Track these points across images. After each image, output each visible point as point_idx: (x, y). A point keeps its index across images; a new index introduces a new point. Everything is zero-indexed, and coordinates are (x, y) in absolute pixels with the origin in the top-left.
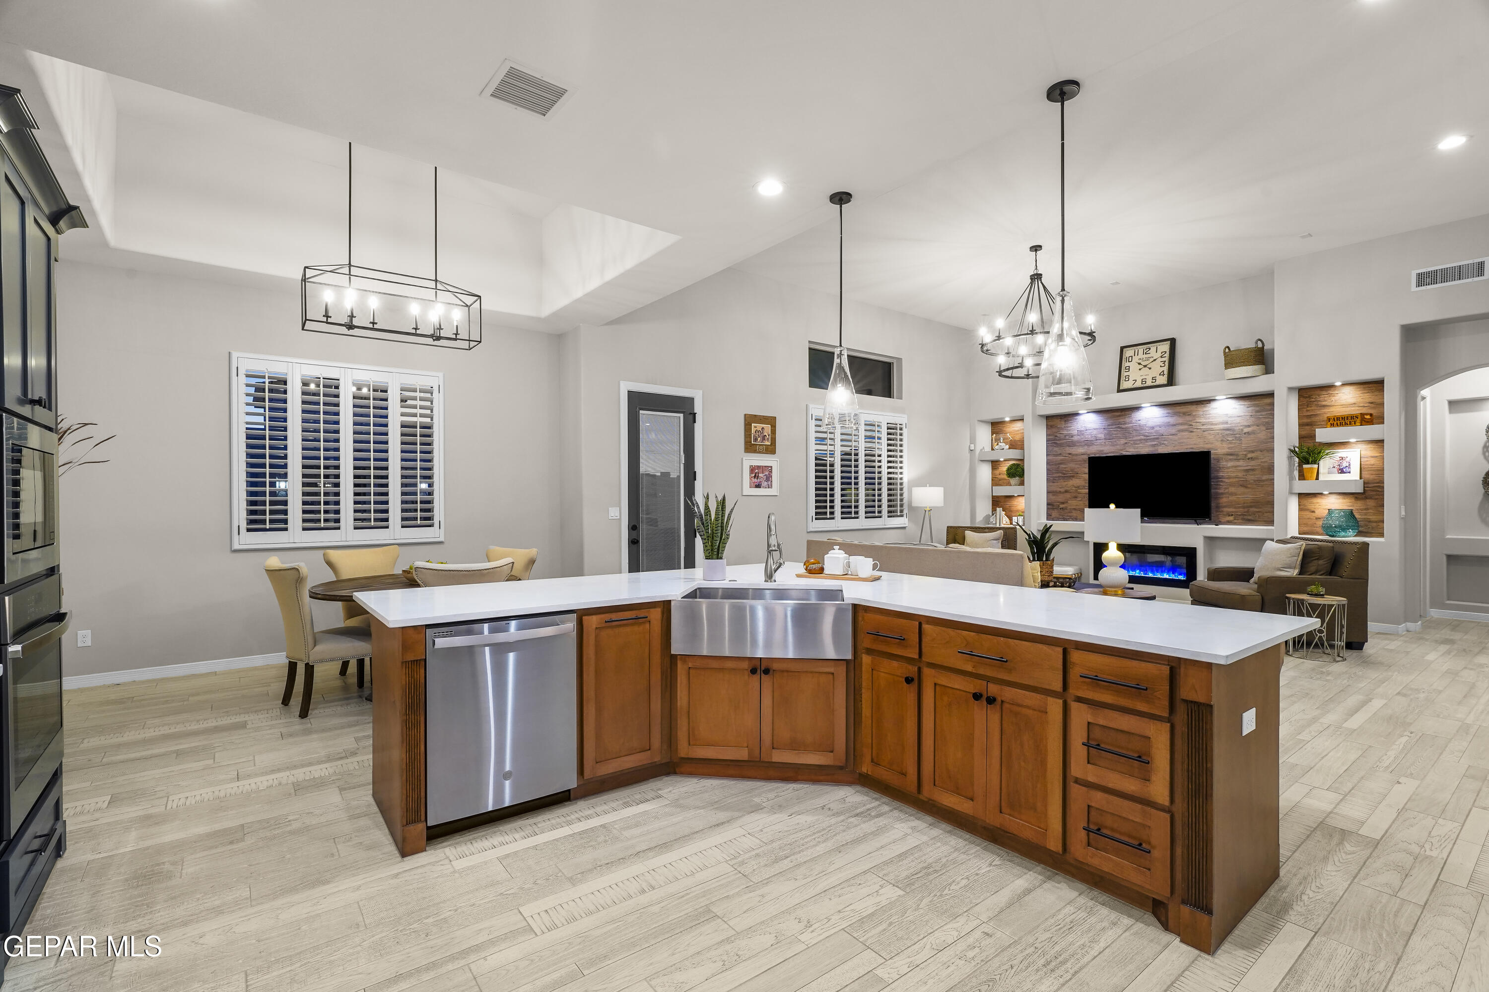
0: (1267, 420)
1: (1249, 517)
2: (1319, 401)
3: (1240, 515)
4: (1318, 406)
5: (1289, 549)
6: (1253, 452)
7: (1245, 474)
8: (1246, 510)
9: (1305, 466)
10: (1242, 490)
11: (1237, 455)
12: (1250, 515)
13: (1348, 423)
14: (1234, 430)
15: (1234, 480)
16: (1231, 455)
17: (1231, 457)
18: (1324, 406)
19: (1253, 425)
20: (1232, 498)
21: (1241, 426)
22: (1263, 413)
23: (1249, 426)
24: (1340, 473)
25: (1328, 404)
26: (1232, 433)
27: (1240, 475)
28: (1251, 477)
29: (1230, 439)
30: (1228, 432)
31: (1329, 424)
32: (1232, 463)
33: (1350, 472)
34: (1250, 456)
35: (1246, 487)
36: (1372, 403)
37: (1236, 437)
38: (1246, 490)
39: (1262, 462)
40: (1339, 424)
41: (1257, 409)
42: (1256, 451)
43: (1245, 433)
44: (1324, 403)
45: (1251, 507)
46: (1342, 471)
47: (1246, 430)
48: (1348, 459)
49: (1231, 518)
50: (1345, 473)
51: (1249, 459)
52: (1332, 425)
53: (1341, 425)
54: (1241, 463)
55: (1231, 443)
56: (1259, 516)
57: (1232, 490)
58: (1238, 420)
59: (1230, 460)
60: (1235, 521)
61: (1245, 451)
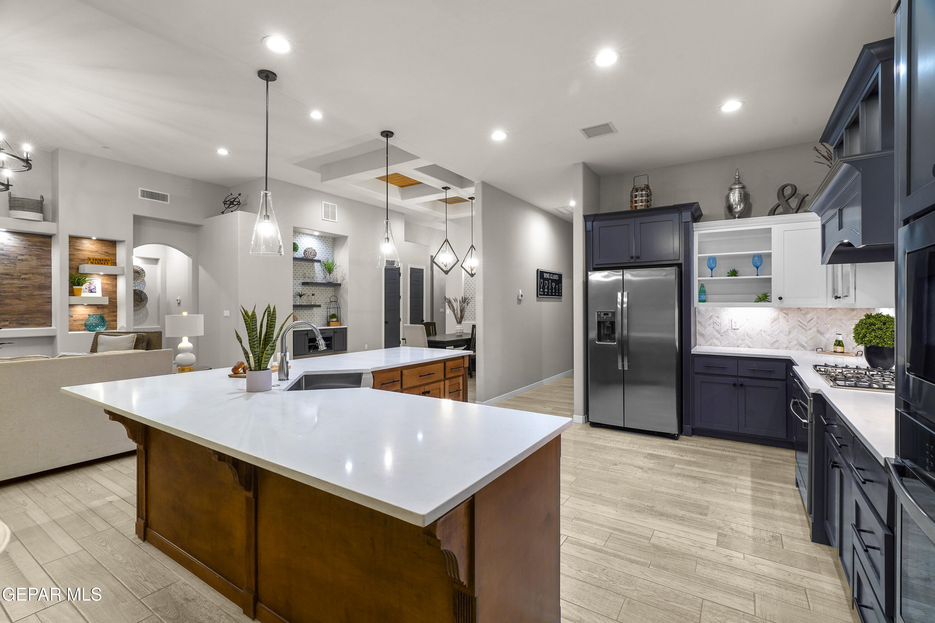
0: (38, 253)
1: (23, 322)
2: (75, 246)
3: (15, 320)
4: (74, 249)
5: (128, 338)
6: (26, 274)
7: (19, 289)
8: (20, 316)
9: (74, 287)
10: (17, 301)
11: (12, 275)
12: (24, 320)
13: (103, 263)
14: (9, 256)
15: (10, 294)
16: (7, 274)
17: (7, 277)
18: (79, 250)
19: (26, 255)
20: (9, 308)
21: (16, 254)
22: (35, 247)
23: (23, 255)
24: (90, 292)
25: (81, 249)
26: (7, 258)
27: (14, 290)
28: (24, 292)
29: (5, 262)
30: (4, 257)
31: (90, 262)
32: (7, 281)
33: (96, 292)
34: (23, 276)
35: (20, 300)
36: (106, 253)
37: (11, 262)
38: (22, 302)
39: (33, 282)
40: (97, 263)
41: (30, 243)
42: (30, 273)
43: (19, 260)
44: (79, 248)
45: (25, 314)
46: (91, 291)
47: (20, 257)
48: (94, 284)
49: (7, 323)
50: (93, 292)
51: (22, 279)
52: (92, 263)
53: (98, 263)
54: (16, 281)
55: (7, 266)
56: (31, 321)
57: (8, 301)
58: (13, 249)
59: (6, 278)
60: (11, 325)
61: (19, 273)
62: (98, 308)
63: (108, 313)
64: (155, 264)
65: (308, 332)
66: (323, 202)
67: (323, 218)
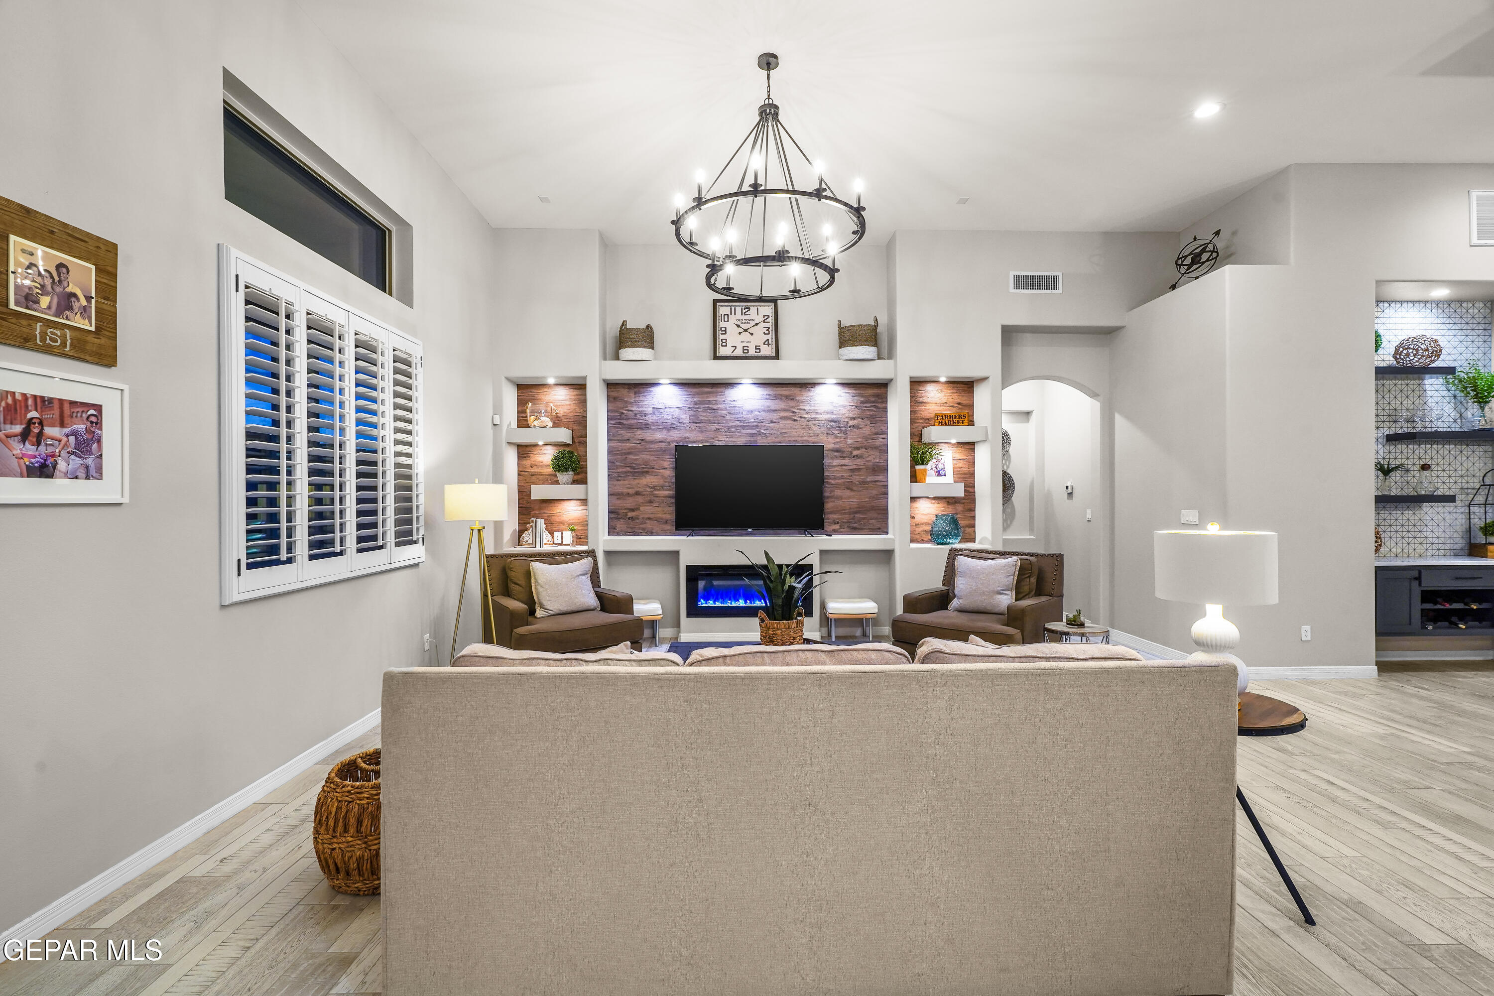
0: (871, 413)
1: (855, 525)
2: (918, 397)
3: (846, 522)
4: (916, 401)
5: (1006, 566)
6: (858, 449)
7: (851, 474)
8: (852, 516)
9: (918, 467)
10: (848, 493)
11: (843, 452)
12: (855, 523)
13: (956, 422)
14: (839, 422)
15: (840, 481)
16: (837, 451)
17: (837, 454)
18: (922, 402)
19: (858, 418)
20: (839, 503)
21: (847, 418)
22: (868, 405)
23: (854, 419)
24: (938, 475)
25: (925, 401)
26: (837, 424)
27: (846, 475)
28: (856, 478)
29: (836, 432)
30: (834, 424)
31: (937, 421)
32: (838, 461)
33: (945, 475)
34: (855, 453)
35: (852, 490)
36: (959, 404)
37: (842, 431)
38: (852, 493)
39: (866, 461)
40: (947, 422)
41: (862, 399)
42: (862, 447)
43: (850, 427)
44: (921, 400)
45: (856, 513)
46: (938, 474)
47: (851, 423)
48: (942, 461)
49: (837, 527)
50: (942, 475)
51: (854, 457)
52: (941, 423)
53: (949, 423)
54: (846, 461)
55: (836, 437)
56: (864, 524)
57: (838, 493)
58: (844, 411)
59: (836, 457)
60: (842, 530)
61: (850, 447)
62: (948, 503)
63: (963, 511)
64: (1026, 422)
65: (1420, 572)
66: (1475, 194)
67: (1475, 241)
